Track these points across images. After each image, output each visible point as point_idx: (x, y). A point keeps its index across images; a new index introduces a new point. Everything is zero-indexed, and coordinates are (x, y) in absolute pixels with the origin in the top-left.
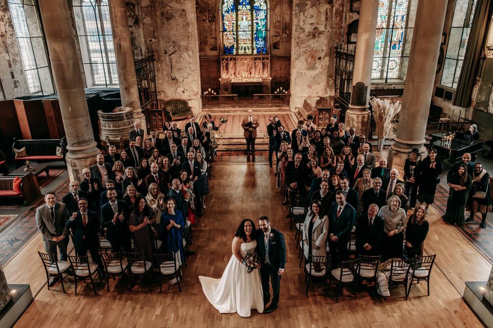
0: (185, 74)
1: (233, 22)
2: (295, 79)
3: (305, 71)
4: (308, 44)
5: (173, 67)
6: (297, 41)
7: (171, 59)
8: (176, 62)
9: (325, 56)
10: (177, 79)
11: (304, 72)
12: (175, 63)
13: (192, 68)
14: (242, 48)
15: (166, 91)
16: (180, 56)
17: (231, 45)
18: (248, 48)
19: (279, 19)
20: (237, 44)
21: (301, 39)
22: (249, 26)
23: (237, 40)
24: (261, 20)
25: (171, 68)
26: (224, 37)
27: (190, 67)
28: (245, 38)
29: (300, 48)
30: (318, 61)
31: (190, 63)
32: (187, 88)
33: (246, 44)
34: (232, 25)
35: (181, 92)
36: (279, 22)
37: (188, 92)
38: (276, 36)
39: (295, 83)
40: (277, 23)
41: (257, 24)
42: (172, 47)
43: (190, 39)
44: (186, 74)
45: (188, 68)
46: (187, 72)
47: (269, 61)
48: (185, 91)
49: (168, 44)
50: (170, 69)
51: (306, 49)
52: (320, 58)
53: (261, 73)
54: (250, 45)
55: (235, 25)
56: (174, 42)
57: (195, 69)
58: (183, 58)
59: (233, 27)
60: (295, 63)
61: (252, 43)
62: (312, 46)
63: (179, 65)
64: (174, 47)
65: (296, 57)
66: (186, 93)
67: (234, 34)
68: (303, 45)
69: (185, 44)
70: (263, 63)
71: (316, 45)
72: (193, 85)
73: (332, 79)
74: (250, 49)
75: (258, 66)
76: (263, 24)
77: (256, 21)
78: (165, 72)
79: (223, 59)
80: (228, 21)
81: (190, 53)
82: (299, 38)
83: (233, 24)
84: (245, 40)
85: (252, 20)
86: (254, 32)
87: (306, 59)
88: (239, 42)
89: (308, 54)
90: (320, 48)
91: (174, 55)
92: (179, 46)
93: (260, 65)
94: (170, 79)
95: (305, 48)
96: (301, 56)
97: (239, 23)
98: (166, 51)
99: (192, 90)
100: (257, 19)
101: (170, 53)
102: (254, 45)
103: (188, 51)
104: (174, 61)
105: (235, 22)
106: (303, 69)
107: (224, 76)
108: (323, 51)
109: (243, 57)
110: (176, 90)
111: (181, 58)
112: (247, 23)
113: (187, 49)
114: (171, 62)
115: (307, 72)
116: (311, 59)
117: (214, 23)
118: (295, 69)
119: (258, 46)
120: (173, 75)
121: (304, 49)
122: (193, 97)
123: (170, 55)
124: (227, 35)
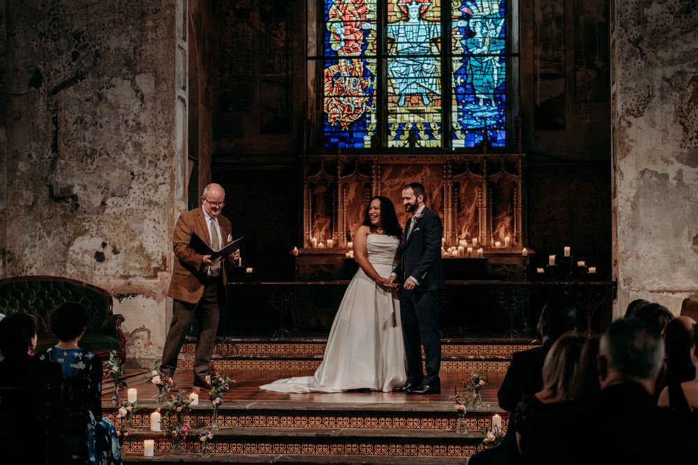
0: (115, 177)
1: (366, 26)
2: (634, 207)
3: (678, 166)
5: (62, 146)
6: (635, 32)
7: (55, 109)
8: (80, 121)
10: (75, 198)
11: (672, 175)
12: (72, 128)
13: (148, 148)
14: (400, 132)
15: (17, 251)
16: (100, 97)
17: (355, 118)
18: (429, 132)
19: (560, 10)
20: (382, 113)
21: (651, 27)
22: (434, 41)
23: (380, 96)
24: (485, 18)
25: (55, 148)
26: (327, 87)
27: (138, 146)
28: (414, 89)
29: (650, 64)
31: (139, 127)
32: (118, 238)
33: (419, 113)
34: (360, 36)
35: (89, 259)
36: (559, 20)
37: (121, 257)
38: (545, 77)
39: (634, 226)
40: (554, 25)
41: (469, 33)
42: (66, 56)
43: (150, 23)
44: (116, 173)
45: (131, 150)
46: (123, 166)
47: (518, 179)
48: (108, 252)
49: (51, 45)
50: (49, 153)
51: (678, 68)
53: (483, 232)
54: (438, 118)
55: (371, 38)
56: (77, 36)
57: (163, 152)
58: (111, 106)
59: (364, 47)
60: (631, 132)
61: (446, 112)
63: (88, 135)
64: (75, 56)
65: (632, 103)
66: (113, 264)
67: (366, 74)
68: (660, 54)
69: (125, 44)
70: (491, 185)
72: (148, 226)
74: (435, 134)
75: (470, 201)
76: (492, 34)
77: (463, 23)
78: (22, 166)
79: (314, 170)
80: (345, 23)
81: (145, 83)
82: (641, 21)
83: (366, 33)
84: (414, 99)
85: (446, 19)
86: (456, 66)
87: (681, 115)
88: (390, 106)
89: (690, 90)
91: (70, 92)
92: (97, 54)
93: (481, 198)
94: (45, 194)
95: (672, 62)
96: (655, 100)
97: (391, 30)
98: (37, 71)
99: (141, 248)
100: (467, 17)
101: (55, 83)
102: (454, 117)
103: (135, 73)
104: (70, 115)
105: (374, 27)
106: (667, 162)
107: (314, 240)
109: (404, 159)
110: (69, 245)
111: (103, 107)
112: (423, 32)
113: (131, 66)
114: (56, 124)
117: (282, 24)
118: (630, 158)
119: (474, 123)
120: (59, 179)
121: (669, 72)
122: (140, 281)
123: (55, 91)
124: (338, 75)
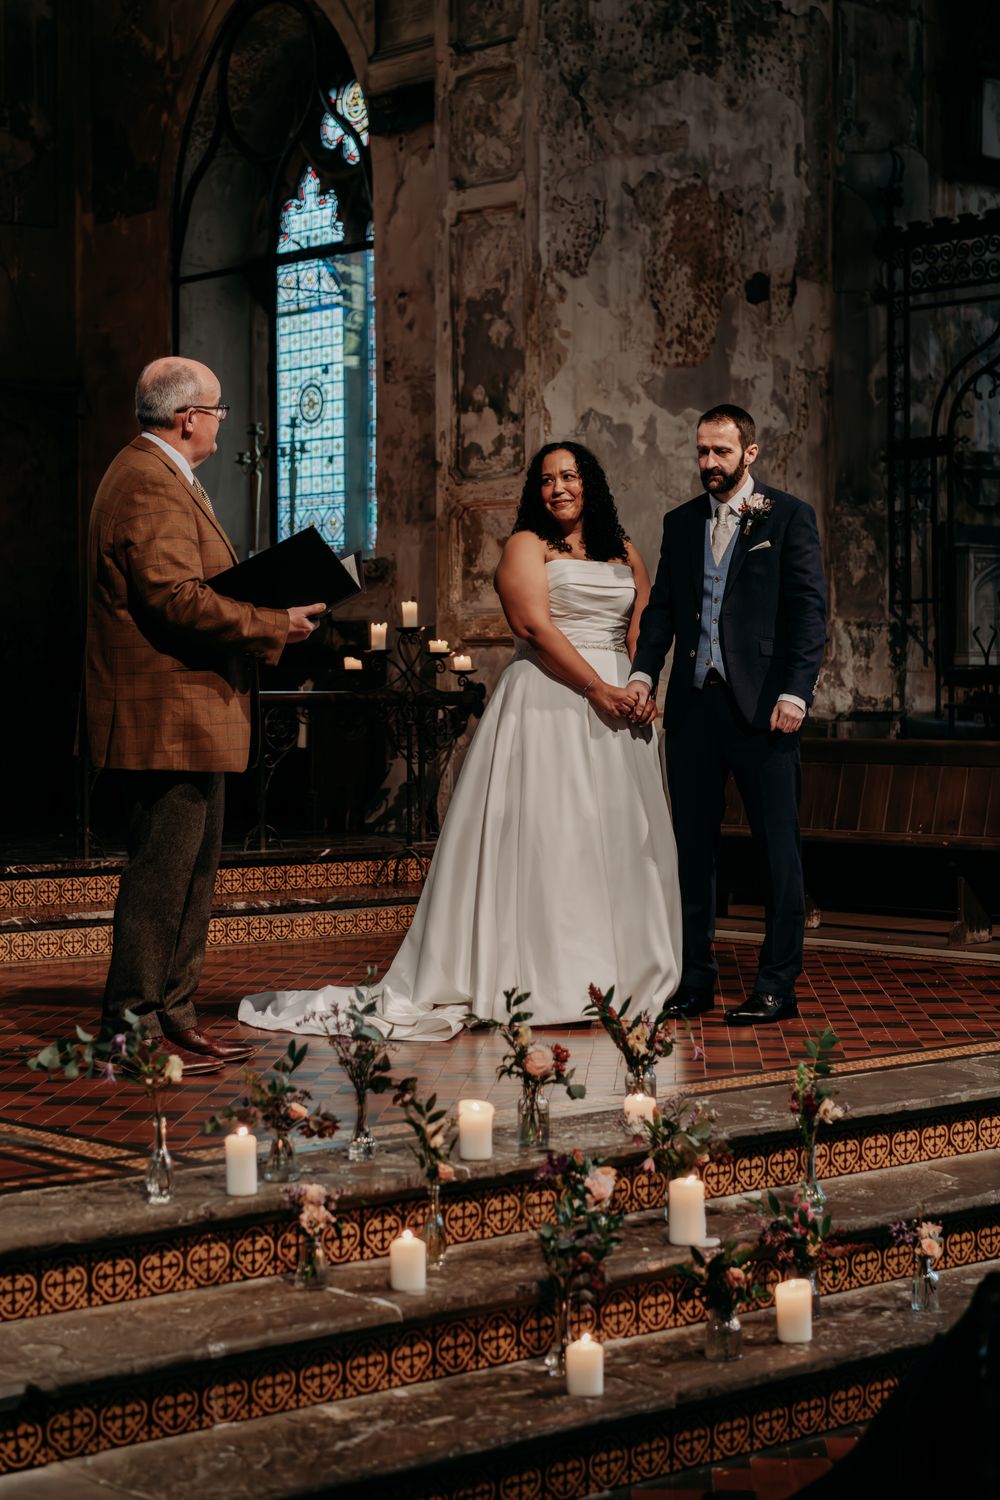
3: (648, 407)
4: (663, 117)
6: (572, 57)
9: (801, 270)
11: (638, 428)
21: (601, 50)
29: (600, 145)
30: (744, 317)
51: (650, 165)
52: (758, 289)
60: (564, 313)
62: (698, 142)
65: (566, 239)
68: (619, 123)
71: (723, 137)
73: (870, 523)
82: (584, 31)
87: (654, 283)
89: (669, 221)
90: (753, 175)
95: (638, 148)
96: (609, 237)
106: (630, 396)
108: (778, 211)
115: (666, 422)
116: (696, 281)
118: (563, 379)
121: (634, 169)
